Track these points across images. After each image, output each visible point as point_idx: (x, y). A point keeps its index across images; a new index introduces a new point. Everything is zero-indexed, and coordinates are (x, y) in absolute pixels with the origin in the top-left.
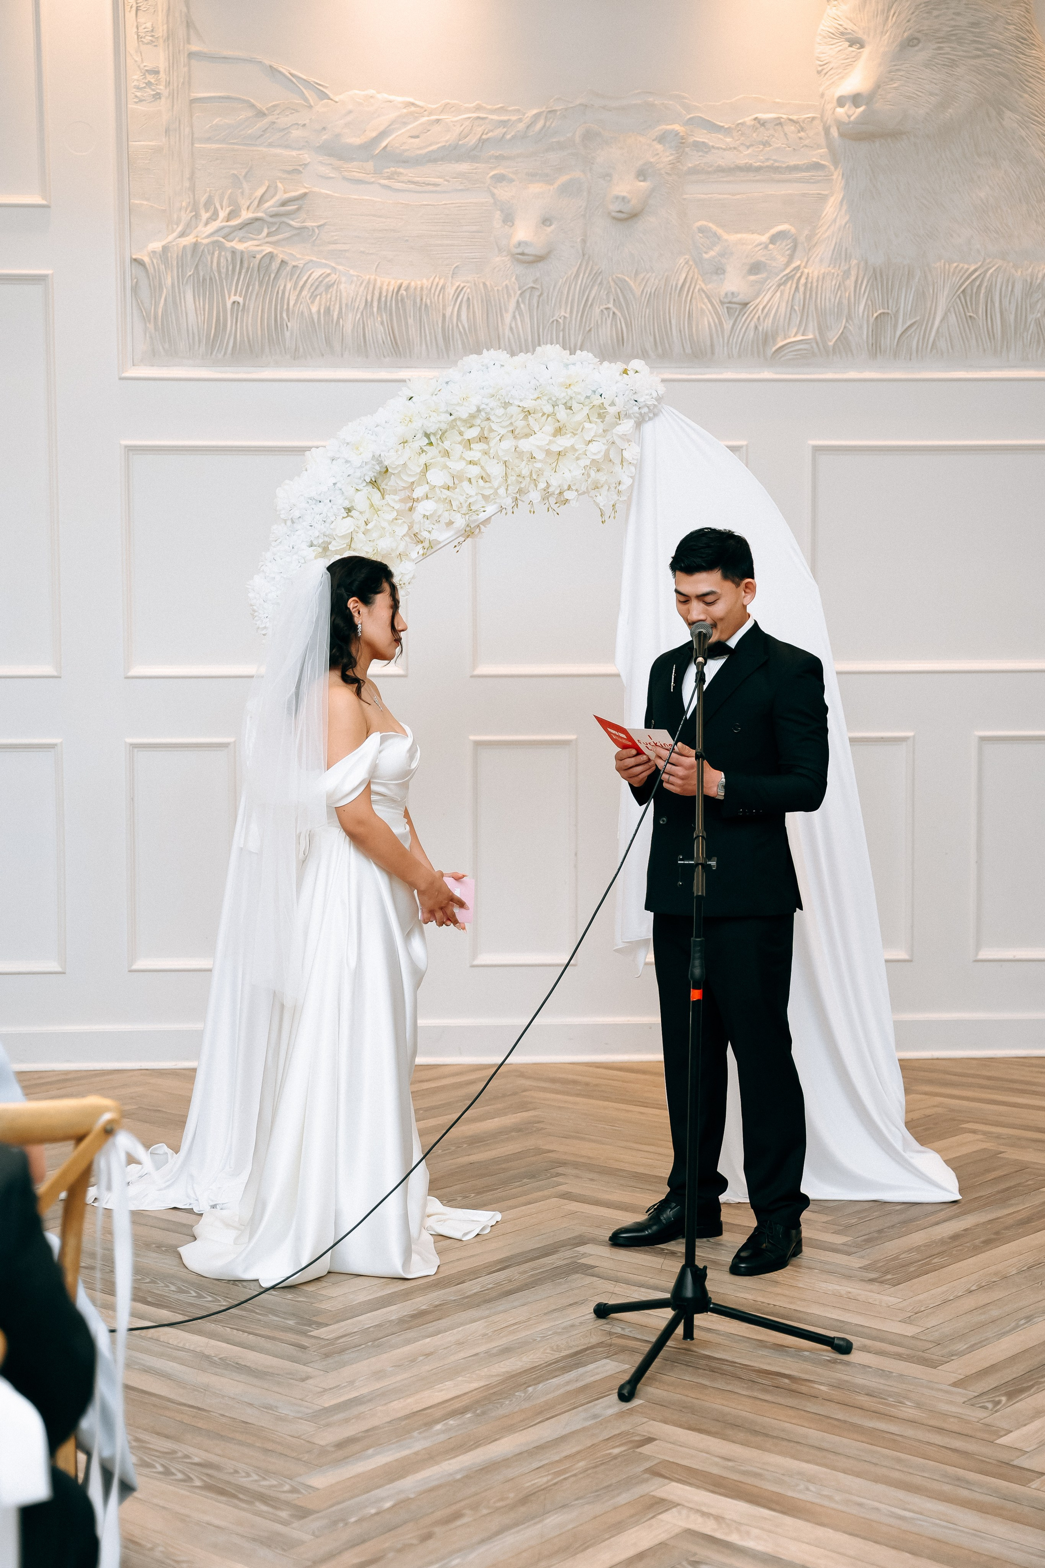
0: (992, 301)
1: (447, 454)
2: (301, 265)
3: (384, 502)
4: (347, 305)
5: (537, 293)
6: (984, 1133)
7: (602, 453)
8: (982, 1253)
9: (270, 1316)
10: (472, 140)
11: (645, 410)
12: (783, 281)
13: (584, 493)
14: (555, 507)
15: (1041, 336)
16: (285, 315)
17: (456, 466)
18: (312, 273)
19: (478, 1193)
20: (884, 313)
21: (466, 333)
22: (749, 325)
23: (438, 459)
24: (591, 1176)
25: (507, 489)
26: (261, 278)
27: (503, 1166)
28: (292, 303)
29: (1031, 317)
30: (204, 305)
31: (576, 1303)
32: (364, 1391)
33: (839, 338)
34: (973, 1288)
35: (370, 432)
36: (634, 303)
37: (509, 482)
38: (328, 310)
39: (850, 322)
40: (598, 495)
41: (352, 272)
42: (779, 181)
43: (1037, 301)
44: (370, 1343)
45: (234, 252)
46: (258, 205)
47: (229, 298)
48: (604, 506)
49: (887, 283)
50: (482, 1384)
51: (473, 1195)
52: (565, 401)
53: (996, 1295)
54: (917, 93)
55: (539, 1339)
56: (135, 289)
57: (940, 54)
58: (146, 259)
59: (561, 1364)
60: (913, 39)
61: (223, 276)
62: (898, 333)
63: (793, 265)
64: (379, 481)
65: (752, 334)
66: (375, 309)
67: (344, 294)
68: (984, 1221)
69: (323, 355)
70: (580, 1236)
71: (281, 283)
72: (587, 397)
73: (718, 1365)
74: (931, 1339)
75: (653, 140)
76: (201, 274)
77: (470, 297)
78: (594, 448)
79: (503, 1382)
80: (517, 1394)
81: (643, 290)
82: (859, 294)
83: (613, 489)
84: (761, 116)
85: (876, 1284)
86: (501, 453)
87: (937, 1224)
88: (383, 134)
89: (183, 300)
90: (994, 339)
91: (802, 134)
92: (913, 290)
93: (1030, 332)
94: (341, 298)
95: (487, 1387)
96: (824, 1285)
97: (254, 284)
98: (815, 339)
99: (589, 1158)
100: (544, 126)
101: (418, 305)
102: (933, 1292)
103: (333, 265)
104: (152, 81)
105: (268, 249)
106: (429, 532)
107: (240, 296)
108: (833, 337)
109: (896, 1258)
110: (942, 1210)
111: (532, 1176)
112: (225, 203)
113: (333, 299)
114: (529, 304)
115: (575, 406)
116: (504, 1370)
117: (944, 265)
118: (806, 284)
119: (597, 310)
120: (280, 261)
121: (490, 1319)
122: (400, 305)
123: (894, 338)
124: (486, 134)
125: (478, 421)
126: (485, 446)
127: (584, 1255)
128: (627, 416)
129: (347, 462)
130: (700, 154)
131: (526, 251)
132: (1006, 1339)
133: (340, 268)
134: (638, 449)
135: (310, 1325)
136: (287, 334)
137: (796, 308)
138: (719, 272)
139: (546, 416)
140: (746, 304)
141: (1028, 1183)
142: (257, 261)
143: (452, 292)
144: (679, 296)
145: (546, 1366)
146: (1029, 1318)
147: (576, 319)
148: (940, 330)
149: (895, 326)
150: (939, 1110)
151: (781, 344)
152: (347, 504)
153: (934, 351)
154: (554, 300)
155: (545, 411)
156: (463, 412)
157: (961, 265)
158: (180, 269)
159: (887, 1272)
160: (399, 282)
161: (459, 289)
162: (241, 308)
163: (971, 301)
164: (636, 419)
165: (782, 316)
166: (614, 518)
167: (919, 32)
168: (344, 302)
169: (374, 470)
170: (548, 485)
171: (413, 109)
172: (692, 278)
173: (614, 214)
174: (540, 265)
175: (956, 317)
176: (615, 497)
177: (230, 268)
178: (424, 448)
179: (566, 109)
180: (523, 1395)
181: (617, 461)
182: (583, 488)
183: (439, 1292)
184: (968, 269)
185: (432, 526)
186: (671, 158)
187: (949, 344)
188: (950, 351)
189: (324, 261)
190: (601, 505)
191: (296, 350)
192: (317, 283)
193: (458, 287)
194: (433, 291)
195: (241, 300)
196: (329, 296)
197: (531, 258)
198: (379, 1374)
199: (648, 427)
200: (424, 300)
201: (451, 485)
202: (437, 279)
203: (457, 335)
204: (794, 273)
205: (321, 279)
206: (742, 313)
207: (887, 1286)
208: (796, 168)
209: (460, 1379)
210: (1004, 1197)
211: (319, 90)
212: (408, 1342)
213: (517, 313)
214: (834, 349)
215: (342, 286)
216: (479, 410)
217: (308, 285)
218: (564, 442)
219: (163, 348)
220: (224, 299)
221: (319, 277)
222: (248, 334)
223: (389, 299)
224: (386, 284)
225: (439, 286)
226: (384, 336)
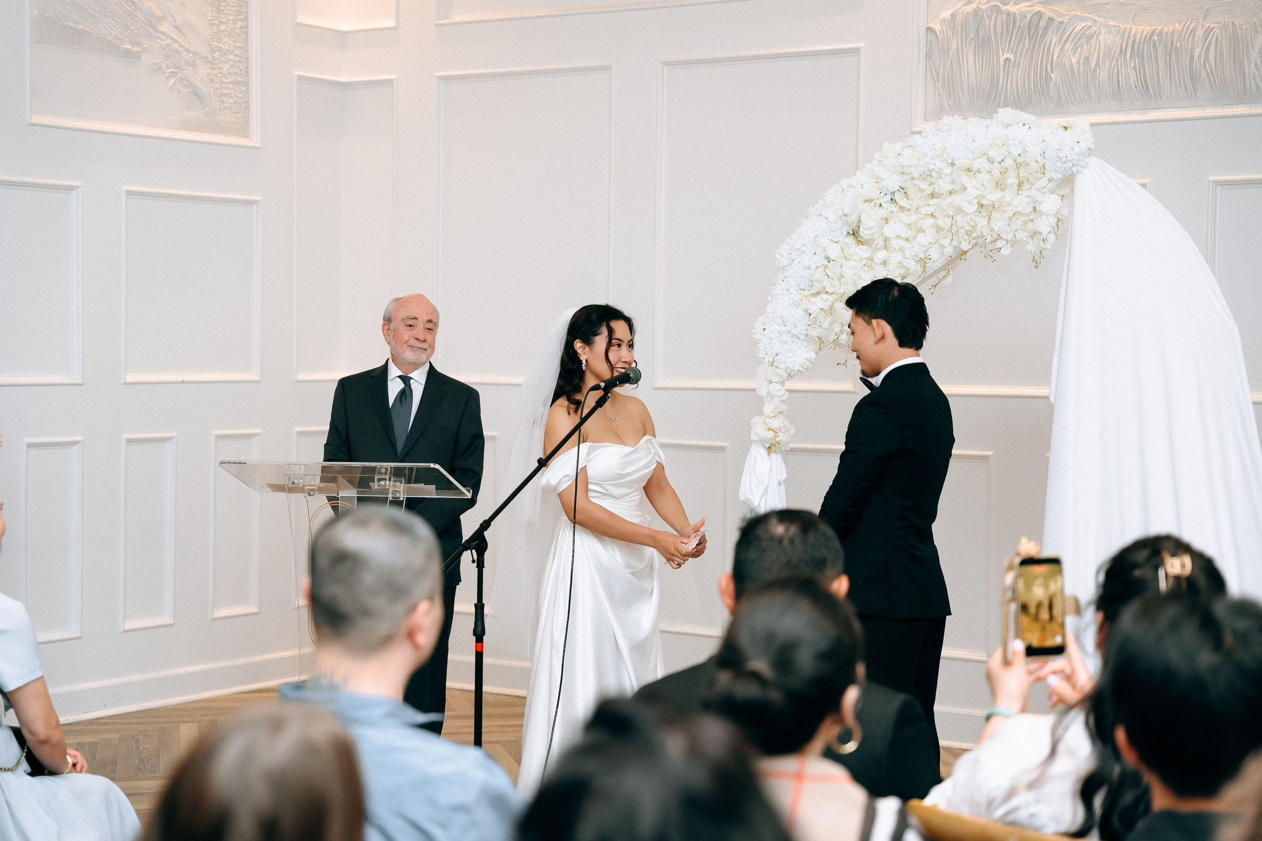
2: (1066, 21)
4: (1104, 54)
16: (1049, 69)
18: (1076, 26)
21: (1212, 73)
26: (1031, 36)
28: (1055, 56)
30: (982, 63)
38: (1087, 59)
41: (1111, 23)
45: (1009, 14)
47: (1003, 56)
56: (929, 55)
58: (937, 28)
61: (999, 36)
66: (1128, 56)
67: (1102, 44)
69: (1083, 103)
71: (1048, 38)
76: (981, 35)
77: (1219, 38)
89: (965, 59)
94: (1099, 48)
97: (1025, 42)
101: (1169, 49)
103: (1095, 18)
105: (1038, 8)
107: (1011, 53)
113: (1093, 49)
120: (1048, 19)
122: (1152, 50)
133: (1101, 20)
136: (1052, 84)
142: (1028, 20)
143: (1202, 34)
158: (964, 34)
160: (1154, 27)
161: (1209, 30)
162: (1012, 64)
168: (1102, 51)
177: (1005, 29)
189: (1087, 15)
191: (1058, 99)
192: (1079, 37)
193: (1209, 27)
194: (1183, 35)
195: (1011, 56)
196: (1089, 47)
200: (1174, 44)
202: (1189, 23)
205: (1082, 32)
215: (1101, 37)
217: (1072, 38)
219: (948, 103)
220: (998, 56)
221: (1080, 30)
222: (1017, 86)
223: (1141, 46)
224: (1140, 31)
225: (1190, 29)
226: (1136, 79)
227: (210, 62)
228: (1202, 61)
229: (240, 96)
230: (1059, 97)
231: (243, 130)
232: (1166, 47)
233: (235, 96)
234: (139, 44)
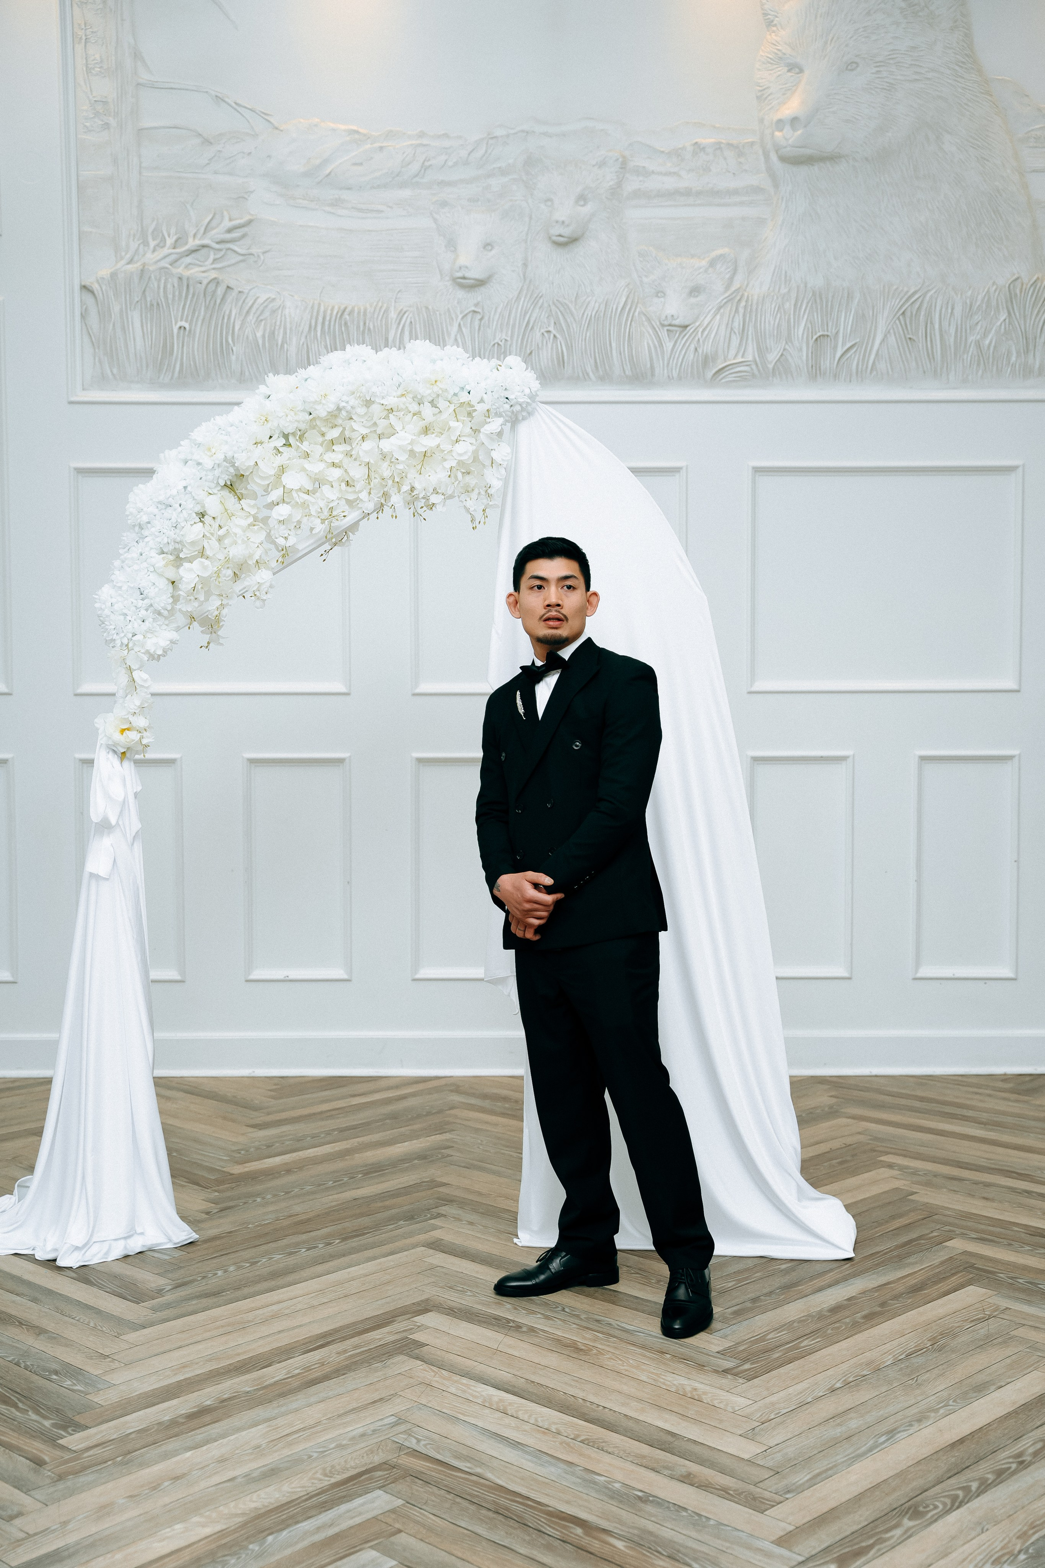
0: (931, 323)
1: (307, 455)
2: (247, 291)
3: (238, 506)
4: (291, 329)
5: (479, 317)
6: (902, 1168)
7: (470, 454)
8: (860, 1332)
9: (30, 1413)
10: (415, 167)
11: (518, 408)
12: (722, 304)
13: (451, 497)
14: (420, 511)
15: (981, 358)
16: (230, 340)
17: (315, 467)
18: (257, 298)
19: (344, 1239)
20: (823, 336)
22: (689, 346)
23: (295, 460)
24: (474, 1217)
25: (370, 493)
26: (207, 303)
27: (387, 1203)
28: (237, 328)
29: (972, 338)
30: (152, 332)
31: (381, 1399)
32: (72, 1539)
33: (779, 360)
34: (838, 1385)
35: (223, 432)
36: (574, 326)
37: (372, 484)
39: (790, 344)
40: (468, 499)
41: (296, 297)
42: (719, 205)
43: (978, 323)
44: (119, 1459)
45: (180, 279)
46: (205, 233)
47: (176, 323)
48: (475, 510)
49: (827, 306)
50: (218, 1528)
51: (338, 1241)
52: (432, 399)
53: (863, 1395)
54: (857, 117)
55: (315, 1455)
56: (84, 315)
57: (879, 78)
58: (96, 287)
59: (323, 1498)
60: (852, 63)
61: (170, 302)
62: (839, 353)
63: (733, 289)
64: (236, 486)
65: (692, 356)
66: (319, 334)
67: (289, 318)
68: (872, 1286)
70: (427, 1300)
71: (226, 308)
72: (455, 395)
73: (507, 1503)
74: (770, 1464)
75: (594, 166)
76: (149, 299)
77: (413, 321)
78: (460, 448)
79: (244, 1525)
80: (251, 1546)
81: (583, 314)
82: (799, 315)
83: (483, 493)
84: (699, 140)
85: (729, 1376)
86: (361, 454)
87: (820, 1290)
88: (326, 161)
89: (130, 326)
90: (934, 360)
91: (742, 160)
92: (853, 312)
93: (970, 354)
94: (285, 322)
95: (222, 1534)
96: (670, 1377)
97: (200, 309)
98: (755, 362)
99: (480, 1194)
100: (486, 151)
101: (361, 329)
102: (791, 1390)
103: (278, 290)
104: (101, 111)
105: (213, 275)
106: (286, 538)
107: (186, 321)
108: (772, 357)
109: (763, 1339)
110: (831, 1270)
111: (410, 1217)
112: (173, 231)
113: (278, 323)
114: (471, 327)
115: (442, 404)
116: (253, 1505)
117: (884, 287)
118: (745, 307)
119: (538, 335)
120: (225, 287)
121: (274, 1422)
122: (343, 328)
123: (834, 360)
124: (429, 160)
125: (340, 421)
126: (348, 448)
127: (421, 1328)
128: (498, 415)
129: (199, 464)
130: (641, 178)
131: (467, 275)
132: (857, 1466)
133: (285, 293)
134: (509, 450)
135: (64, 1428)
136: (233, 358)
137: (736, 331)
138: (659, 295)
139: (411, 414)
140: (686, 327)
141: (931, 1235)
142: (203, 286)
143: (395, 317)
144: (619, 319)
145: (307, 1500)
146: (891, 1433)
147: (517, 340)
148: (880, 352)
149: (835, 348)
150: (861, 1138)
151: (721, 367)
152: (198, 509)
153: (875, 373)
154: (495, 323)
155: (411, 409)
156: (322, 412)
157: (901, 288)
158: (128, 296)
159: (745, 1360)
160: (343, 307)
161: (403, 312)
162: (187, 333)
163: (911, 324)
164: (507, 418)
165: (722, 339)
166: (485, 523)
167: (857, 56)
168: (288, 326)
169: (228, 473)
170: (413, 489)
171: (357, 136)
172: (633, 302)
173: (554, 238)
174: (482, 289)
175: (896, 337)
176: (485, 501)
177: (177, 293)
178: (281, 449)
179: (508, 136)
180: (257, 1548)
181: (488, 463)
182: (449, 492)
183: (233, 1381)
184: (907, 292)
185: (289, 532)
186: (611, 183)
187: (889, 367)
188: (890, 371)
189: (269, 286)
190: (472, 509)
191: (241, 374)
192: (261, 308)
193: (402, 310)
194: (376, 316)
195: (187, 326)
196: (274, 321)
197: (472, 281)
198: (104, 1510)
199: (523, 428)
200: (367, 324)
201: (309, 487)
202: (380, 304)
204: (734, 295)
205: (265, 304)
206: (682, 336)
207: (741, 1381)
208: (736, 192)
209: (196, 1519)
210: (899, 1256)
211: (266, 120)
212: (166, 1456)
213: (458, 336)
214: (773, 369)
215: (287, 312)
216: (339, 409)
217: (254, 310)
218: (429, 442)
219: (112, 371)
220: (170, 324)
221: (264, 302)
222: (194, 358)
223: (332, 323)
224: (330, 308)
225: (383, 311)
230: (242, 373)
232: (358, 327)
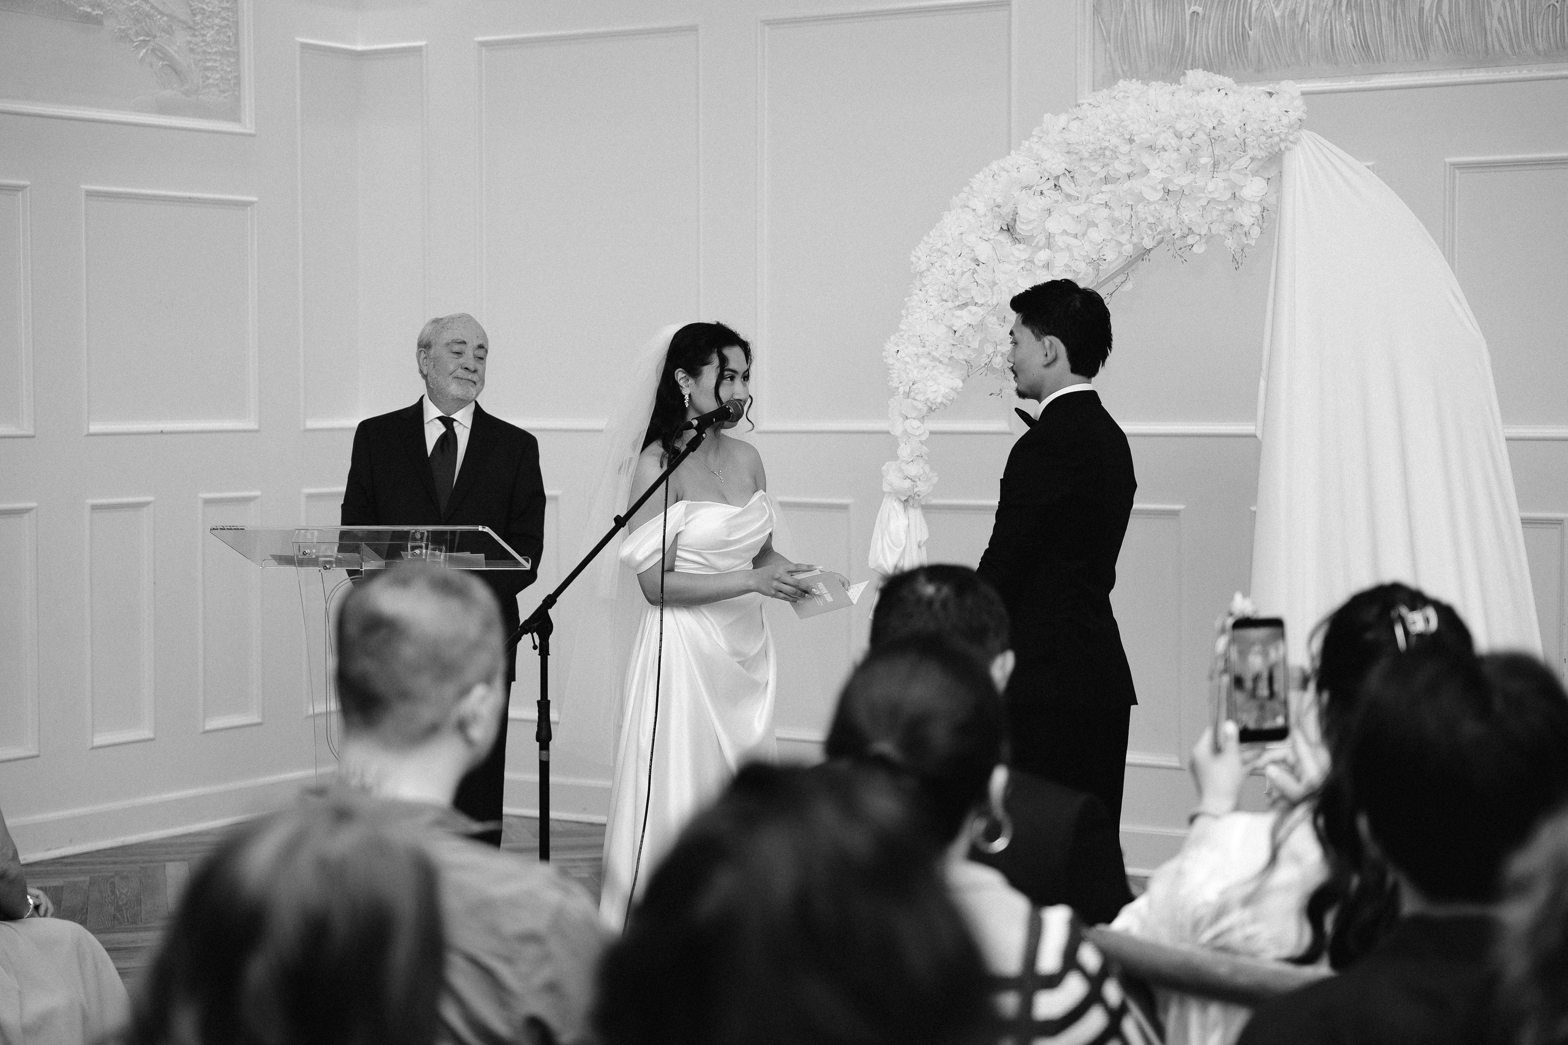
4: (1314, 6)
16: (1246, 23)
21: (1446, 29)
28: (1254, 9)
30: (1164, 21)
38: (1293, 13)
47: (1189, 8)
56: (1097, 8)
66: (1343, 9)
69: (1289, 66)
89: (1142, 14)
107: (1200, 5)
136: (1250, 44)
162: (1200, 19)
195: (1200, 10)
203: (1437, 32)
219: (1122, 68)
220: (1183, 10)
222: (1208, 46)
226: (1353, 37)
227: (190, 28)
228: (1434, 13)
229: (229, 69)
230: (1260, 61)
231: (233, 113)
233: (222, 70)
234: (100, 6)
